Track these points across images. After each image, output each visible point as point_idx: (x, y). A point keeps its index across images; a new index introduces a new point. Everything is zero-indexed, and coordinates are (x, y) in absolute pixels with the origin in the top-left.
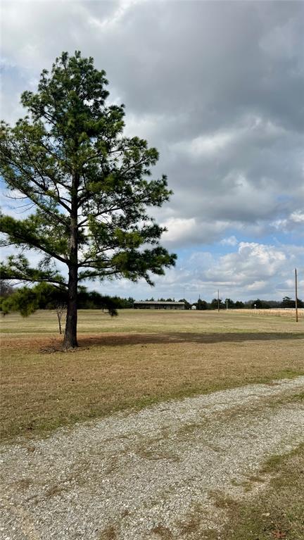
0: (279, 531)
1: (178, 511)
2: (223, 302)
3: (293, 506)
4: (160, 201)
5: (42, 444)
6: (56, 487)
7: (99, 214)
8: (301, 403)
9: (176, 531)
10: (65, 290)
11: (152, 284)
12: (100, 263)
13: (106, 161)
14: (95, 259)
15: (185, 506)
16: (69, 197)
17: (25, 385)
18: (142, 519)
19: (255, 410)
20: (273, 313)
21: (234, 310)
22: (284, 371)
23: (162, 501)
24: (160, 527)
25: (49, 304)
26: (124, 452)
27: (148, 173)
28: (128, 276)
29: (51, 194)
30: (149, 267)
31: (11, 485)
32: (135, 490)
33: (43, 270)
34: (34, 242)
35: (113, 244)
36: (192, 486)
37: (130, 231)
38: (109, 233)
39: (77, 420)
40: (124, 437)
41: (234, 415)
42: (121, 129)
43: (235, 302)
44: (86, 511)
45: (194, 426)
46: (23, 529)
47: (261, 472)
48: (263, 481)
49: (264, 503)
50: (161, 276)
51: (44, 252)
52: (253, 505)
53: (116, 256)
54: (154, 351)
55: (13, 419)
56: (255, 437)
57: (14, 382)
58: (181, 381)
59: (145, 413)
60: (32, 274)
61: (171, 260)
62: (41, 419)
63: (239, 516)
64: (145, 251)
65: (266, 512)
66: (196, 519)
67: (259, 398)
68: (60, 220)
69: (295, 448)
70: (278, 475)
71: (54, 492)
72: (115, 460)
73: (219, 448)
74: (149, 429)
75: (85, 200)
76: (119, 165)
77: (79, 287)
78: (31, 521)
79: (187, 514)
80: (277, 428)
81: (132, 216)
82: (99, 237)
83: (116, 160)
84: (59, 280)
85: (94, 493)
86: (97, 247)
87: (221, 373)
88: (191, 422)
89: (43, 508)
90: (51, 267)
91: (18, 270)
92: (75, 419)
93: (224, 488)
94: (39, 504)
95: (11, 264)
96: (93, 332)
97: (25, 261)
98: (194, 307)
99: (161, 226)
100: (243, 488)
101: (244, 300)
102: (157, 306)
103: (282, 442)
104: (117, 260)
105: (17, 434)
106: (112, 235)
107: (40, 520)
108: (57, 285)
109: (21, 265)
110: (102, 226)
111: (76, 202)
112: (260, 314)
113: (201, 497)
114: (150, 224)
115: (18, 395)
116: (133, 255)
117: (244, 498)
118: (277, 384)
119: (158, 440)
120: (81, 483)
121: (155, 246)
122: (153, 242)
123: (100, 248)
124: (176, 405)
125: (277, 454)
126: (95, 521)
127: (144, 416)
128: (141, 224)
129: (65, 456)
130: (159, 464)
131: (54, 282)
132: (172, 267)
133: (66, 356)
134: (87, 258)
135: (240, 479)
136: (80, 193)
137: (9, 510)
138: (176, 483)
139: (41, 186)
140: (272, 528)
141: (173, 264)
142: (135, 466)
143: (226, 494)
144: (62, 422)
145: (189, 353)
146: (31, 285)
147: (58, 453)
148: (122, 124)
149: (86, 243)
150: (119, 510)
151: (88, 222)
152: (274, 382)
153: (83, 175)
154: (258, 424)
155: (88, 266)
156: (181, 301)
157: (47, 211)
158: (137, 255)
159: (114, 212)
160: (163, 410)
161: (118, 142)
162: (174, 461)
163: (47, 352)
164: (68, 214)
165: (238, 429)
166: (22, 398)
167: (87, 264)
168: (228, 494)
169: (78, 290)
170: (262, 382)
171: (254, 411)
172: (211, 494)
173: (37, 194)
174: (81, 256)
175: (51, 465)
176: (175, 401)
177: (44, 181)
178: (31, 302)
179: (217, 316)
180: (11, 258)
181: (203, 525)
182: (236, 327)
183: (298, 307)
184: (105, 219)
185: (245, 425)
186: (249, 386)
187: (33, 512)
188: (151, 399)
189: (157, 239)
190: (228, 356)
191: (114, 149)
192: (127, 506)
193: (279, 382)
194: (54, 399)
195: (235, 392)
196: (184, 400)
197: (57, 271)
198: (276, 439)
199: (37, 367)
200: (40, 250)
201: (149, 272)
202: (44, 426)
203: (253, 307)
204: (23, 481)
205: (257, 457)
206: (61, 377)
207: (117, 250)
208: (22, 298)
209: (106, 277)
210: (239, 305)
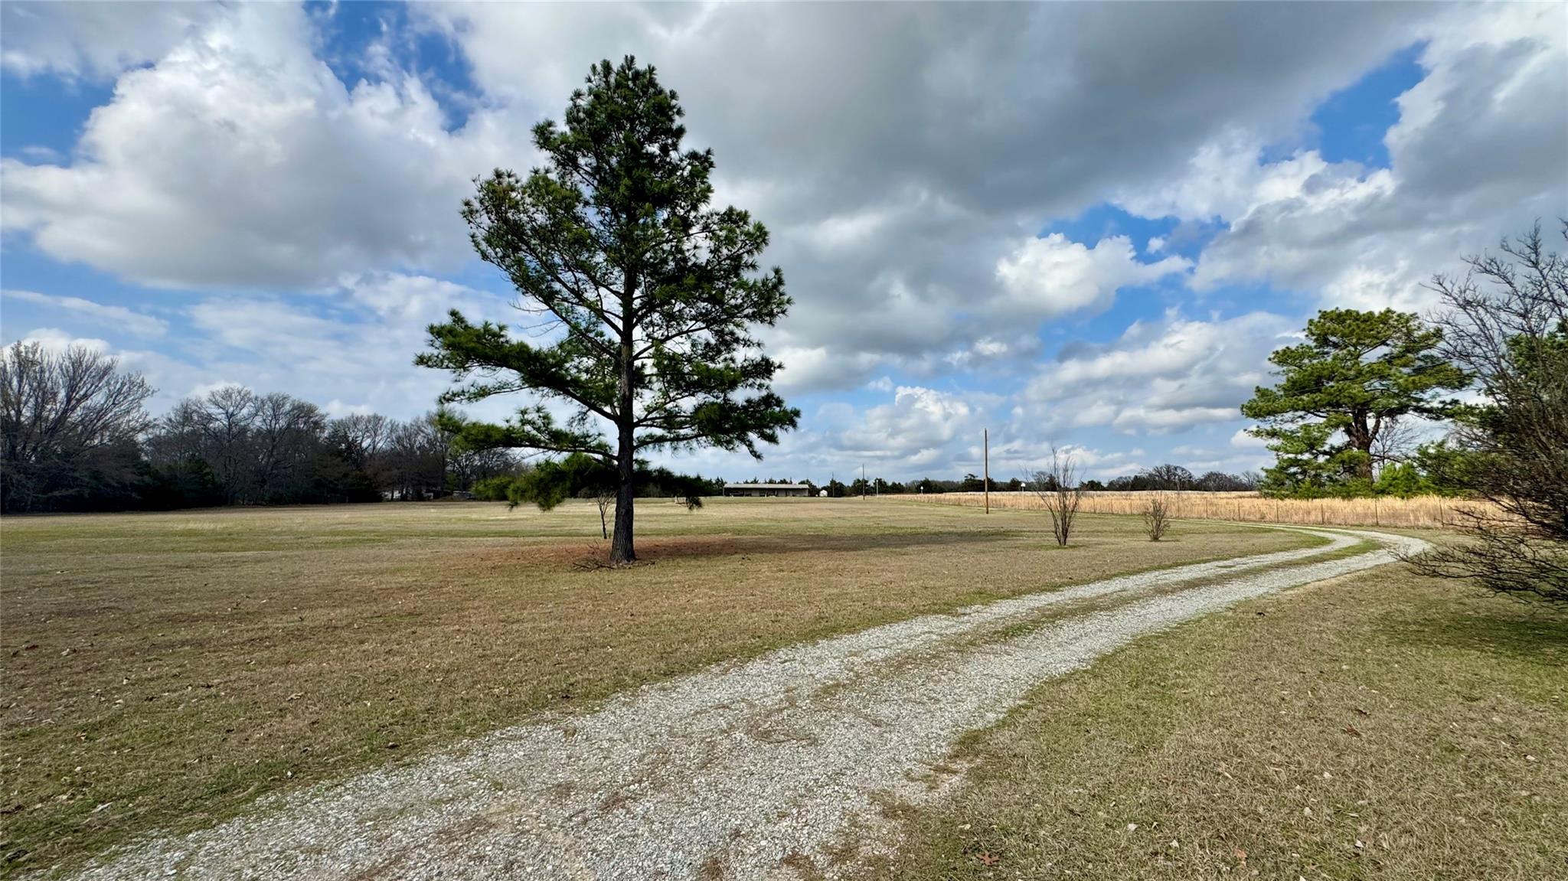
0: (987, 853)
1: (821, 827)
2: (871, 483)
3: (1007, 811)
4: (772, 315)
5: (588, 722)
6: (617, 793)
7: (668, 338)
8: (1004, 643)
9: (821, 860)
10: (613, 466)
11: (758, 457)
12: (671, 420)
13: (681, 251)
14: (664, 414)
15: (833, 818)
16: (619, 311)
17: (552, 623)
18: (763, 843)
19: (934, 657)
20: (949, 500)
21: (888, 496)
22: (974, 593)
23: (795, 811)
24: (795, 854)
25: (584, 490)
26: (725, 732)
27: (753, 266)
28: (718, 442)
29: (590, 306)
30: (751, 428)
31: (540, 794)
32: (750, 795)
33: (577, 433)
34: (562, 385)
35: (691, 388)
36: (842, 785)
37: (721, 366)
38: (686, 371)
39: (644, 680)
40: (724, 707)
41: (900, 666)
42: (707, 197)
43: (890, 484)
44: (670, 832)
45: (838, 685)
46: (566, 868)
47: (950, 758)
48: (955, 772)
49: (961, 809)
50: (773, 445)
51: (578, 402)
52: (943, 813)
53: (698, 409)
54: (764, 567)
55: (535, 683)
56: (938, 701)
57: (534, 620)
58: (811, 613)
59: (756, 666)
60: (559, 440)
61: (790, 419)
62: (584, 680)
63: (921, 831)
64: (747, 401)
65: (965, 823)
66: (852, 839)
67: (939, 638)
68: (605, 350)
69: (1001, 717)
70: (979, 761)
71: (614, 802)
72: (712, 745)
73: (881, 720)
74: (764, 693)
75: (645, 315)
76: (704, 256)
77: (636, 461)
78: (578, 853)
79: (838, 831)
80: (971, 685)
81: (727, 342)
82: (669, 377)
83: (699, 247)
84: (602, 448)
85: (680, 802)
86: (666, 394)
87: (874, 599)
88: (832, 680)
89: (597, 830)
90: (589, 427)
91: (534, 432)
92: (640, 679)
93: (894, 786)
94: (590, 824)
95: (524, 422)
96: (658, 535)
97: (546, 417)
98: (824, 493)
99: (775, 359)
100: (925, 785)
101: (904, 480)
102: (763, 492)
103: (980, 707)
104: (701, 415)
105: (544, 706)
106: (691, 373)
107: (594, 851)
108: (599, 457)
109: (540, 422)
110: (674, 358)
111: (630, 318)
112: (929, 502)
113: (858, 803)
114: (754, 354)
115: (542, 642)
116: (727, 408)
117: (926, 800)
118: (965, 614)
119: (780, 710)
120: (659, 786)
121: (764, 393)
122: (761, 386)
123: (671, 395)
124: (806, 653)
125: (975, 727)
126: (687, 849)
127: (754, 672)
128: (742, 355)
129: (628, 741)
130: (785, 751)
131: (594, 452)
132: (791, 428)
133: (616, 576)
134: (650, 413)
135: (919, 770)
136: (637, 303)
137: (538, 836)
138: (816, 781)
139: (572, 291)
140: (976, 848)
141: (794, 424)
142: (745, 755)
143: (897, 795)
144: (619, 686)
145: (821, 568)
146: (559, 458)
147: (616, 737)
148: (709, 189)
149: (647, 387)
150: (724, 829)
151: (651, 351)
152: (960, 610)
153: (643, 273)
154: (940, 680)
155: (651, 426)
156: (802, 483)
157: (584, 334)
158: (734, 408)
159: (695, 335)
160: (786, 661)
161: (702, 217)
162: (810, 745)
163: (585, 568)
164: (617, 339)
165: (910, 689)
166: (549, 647)
167: (649, 423)
168: (901, 796)
169: (635, 467)
170: (942, 612)
171: (931, 658)
172: (874, 797)
173: (566, 304)
174: (638, 409)
175: (605, 758)
176: (804, 647)
177: (576, 283)
178: (556, 486)
179: (860, 506)
180: (524, 412)
181: (864, 848)
182: (893, 525)
183: (988, 491)
184: (679, 346)
185: (920, 682)
186: (920, 618)
187: (580, 838)
188: (764, 644)
189: (766, 382)
190: (883, 570)
191: (694, 230)
192: (738, 822)
193: (968, 611)
194: (603, 647)
195: (900, 629)
196: (818, 643)
197: (600, 435)
198: (971, 704)
199: (571, 593)
200: (570, 399)
201: (752, 436)
202: (590, 693)
203: (918, 491)
204: (559, 785)
205: (942, 733)
206: (611, 610)
207: (701, 398)
208: (541, 480)
209: (681, 444)
210: (897, 489)
